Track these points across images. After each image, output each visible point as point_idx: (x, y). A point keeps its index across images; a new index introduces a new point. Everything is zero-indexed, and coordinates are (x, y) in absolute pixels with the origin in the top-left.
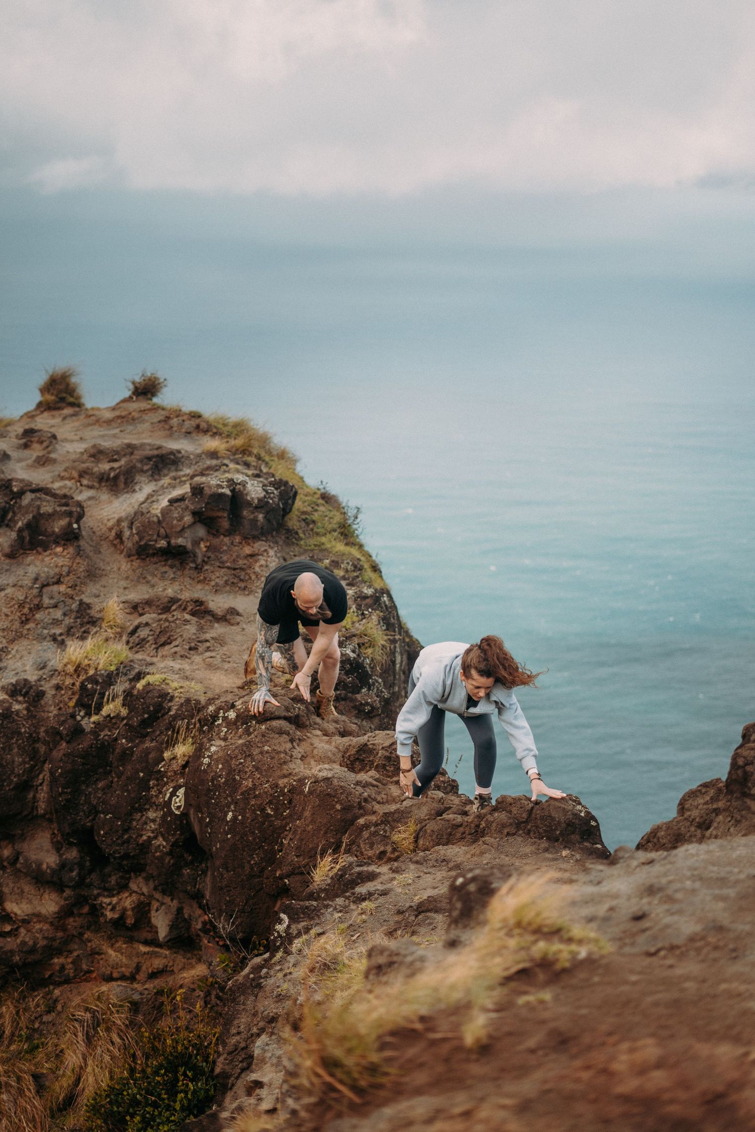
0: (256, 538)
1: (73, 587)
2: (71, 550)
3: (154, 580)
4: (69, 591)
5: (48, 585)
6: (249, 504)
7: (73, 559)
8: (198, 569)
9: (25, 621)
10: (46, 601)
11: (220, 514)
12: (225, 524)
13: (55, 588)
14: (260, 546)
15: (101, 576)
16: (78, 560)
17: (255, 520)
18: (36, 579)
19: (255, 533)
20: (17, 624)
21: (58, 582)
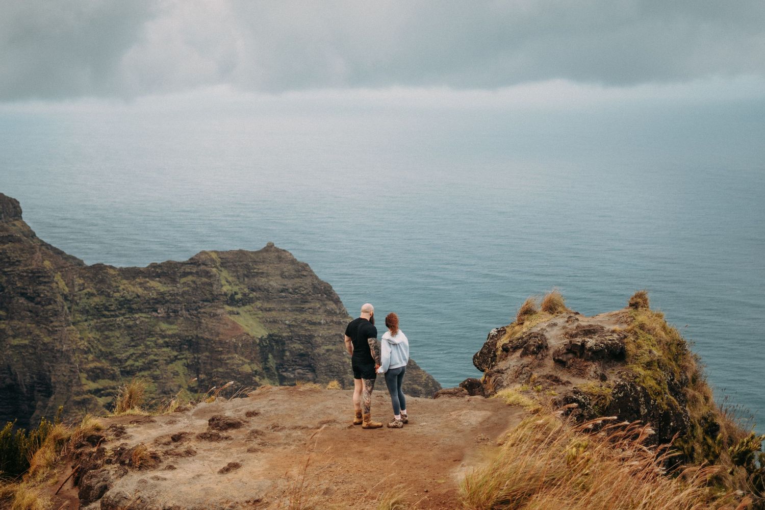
0: (588, 360)
1: (531, 368)
2: (534, 357)
3: (557, 370)
4: (530, 370)
5: (524, 367)
6: (586, 349)
7: (533, 360)
8: (569, 368)
9: (516, 378)
10: (523, 372)
11: (576, 351)
12: (578, 354)
13: (526, 368)
14: (589, 363)
15: (545, 367)
16: (536, 360)
17: (588, 354)
18: (522, 365)
19: (589, 358)
20: (514, 378)
21: (528, 366)
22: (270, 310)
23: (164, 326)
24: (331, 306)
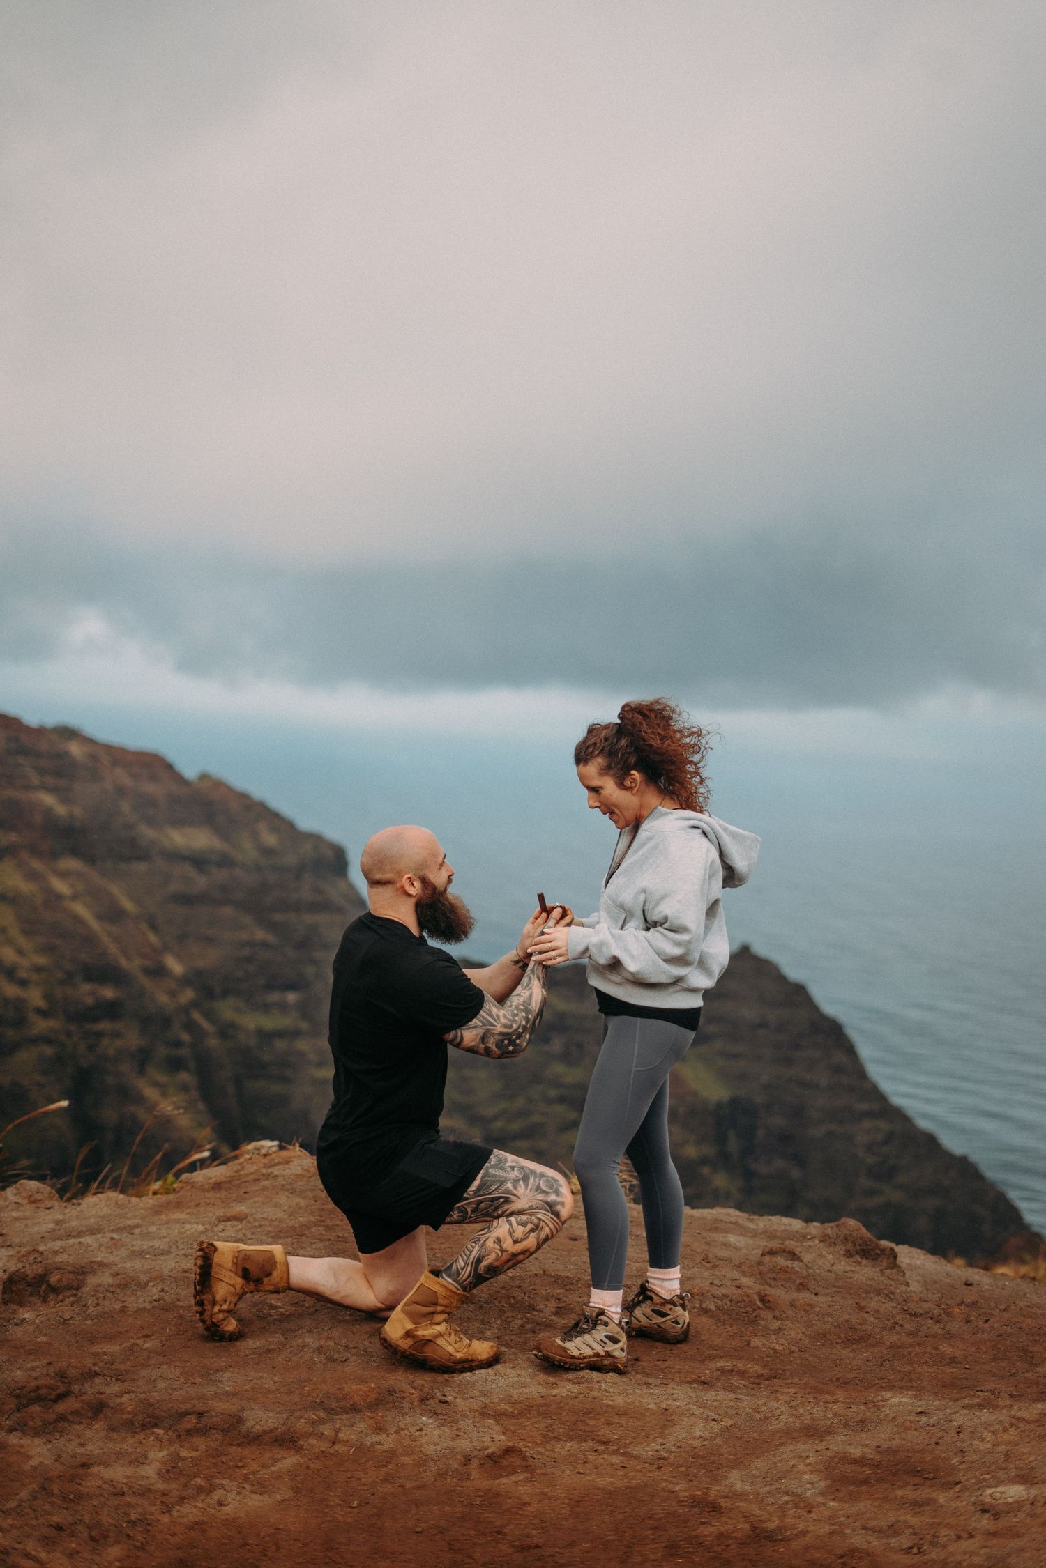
22: (735, 1056)
23: (558, 1068)
24: (840, 1058)
